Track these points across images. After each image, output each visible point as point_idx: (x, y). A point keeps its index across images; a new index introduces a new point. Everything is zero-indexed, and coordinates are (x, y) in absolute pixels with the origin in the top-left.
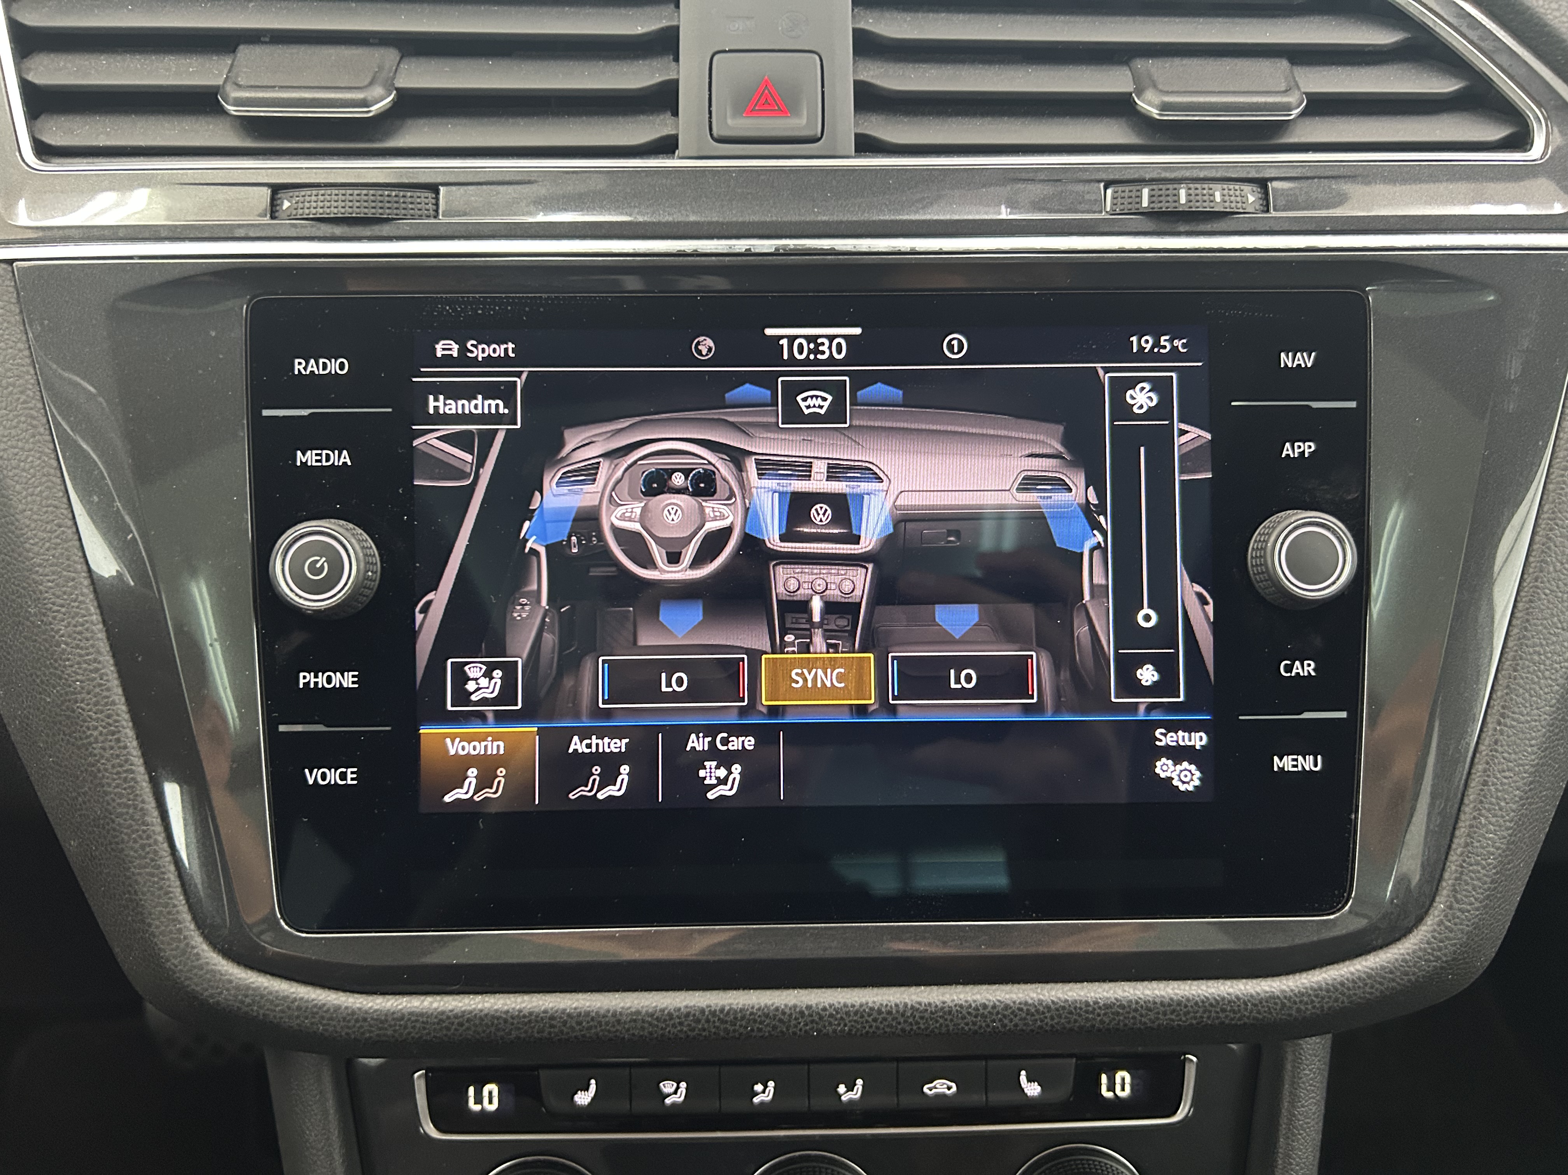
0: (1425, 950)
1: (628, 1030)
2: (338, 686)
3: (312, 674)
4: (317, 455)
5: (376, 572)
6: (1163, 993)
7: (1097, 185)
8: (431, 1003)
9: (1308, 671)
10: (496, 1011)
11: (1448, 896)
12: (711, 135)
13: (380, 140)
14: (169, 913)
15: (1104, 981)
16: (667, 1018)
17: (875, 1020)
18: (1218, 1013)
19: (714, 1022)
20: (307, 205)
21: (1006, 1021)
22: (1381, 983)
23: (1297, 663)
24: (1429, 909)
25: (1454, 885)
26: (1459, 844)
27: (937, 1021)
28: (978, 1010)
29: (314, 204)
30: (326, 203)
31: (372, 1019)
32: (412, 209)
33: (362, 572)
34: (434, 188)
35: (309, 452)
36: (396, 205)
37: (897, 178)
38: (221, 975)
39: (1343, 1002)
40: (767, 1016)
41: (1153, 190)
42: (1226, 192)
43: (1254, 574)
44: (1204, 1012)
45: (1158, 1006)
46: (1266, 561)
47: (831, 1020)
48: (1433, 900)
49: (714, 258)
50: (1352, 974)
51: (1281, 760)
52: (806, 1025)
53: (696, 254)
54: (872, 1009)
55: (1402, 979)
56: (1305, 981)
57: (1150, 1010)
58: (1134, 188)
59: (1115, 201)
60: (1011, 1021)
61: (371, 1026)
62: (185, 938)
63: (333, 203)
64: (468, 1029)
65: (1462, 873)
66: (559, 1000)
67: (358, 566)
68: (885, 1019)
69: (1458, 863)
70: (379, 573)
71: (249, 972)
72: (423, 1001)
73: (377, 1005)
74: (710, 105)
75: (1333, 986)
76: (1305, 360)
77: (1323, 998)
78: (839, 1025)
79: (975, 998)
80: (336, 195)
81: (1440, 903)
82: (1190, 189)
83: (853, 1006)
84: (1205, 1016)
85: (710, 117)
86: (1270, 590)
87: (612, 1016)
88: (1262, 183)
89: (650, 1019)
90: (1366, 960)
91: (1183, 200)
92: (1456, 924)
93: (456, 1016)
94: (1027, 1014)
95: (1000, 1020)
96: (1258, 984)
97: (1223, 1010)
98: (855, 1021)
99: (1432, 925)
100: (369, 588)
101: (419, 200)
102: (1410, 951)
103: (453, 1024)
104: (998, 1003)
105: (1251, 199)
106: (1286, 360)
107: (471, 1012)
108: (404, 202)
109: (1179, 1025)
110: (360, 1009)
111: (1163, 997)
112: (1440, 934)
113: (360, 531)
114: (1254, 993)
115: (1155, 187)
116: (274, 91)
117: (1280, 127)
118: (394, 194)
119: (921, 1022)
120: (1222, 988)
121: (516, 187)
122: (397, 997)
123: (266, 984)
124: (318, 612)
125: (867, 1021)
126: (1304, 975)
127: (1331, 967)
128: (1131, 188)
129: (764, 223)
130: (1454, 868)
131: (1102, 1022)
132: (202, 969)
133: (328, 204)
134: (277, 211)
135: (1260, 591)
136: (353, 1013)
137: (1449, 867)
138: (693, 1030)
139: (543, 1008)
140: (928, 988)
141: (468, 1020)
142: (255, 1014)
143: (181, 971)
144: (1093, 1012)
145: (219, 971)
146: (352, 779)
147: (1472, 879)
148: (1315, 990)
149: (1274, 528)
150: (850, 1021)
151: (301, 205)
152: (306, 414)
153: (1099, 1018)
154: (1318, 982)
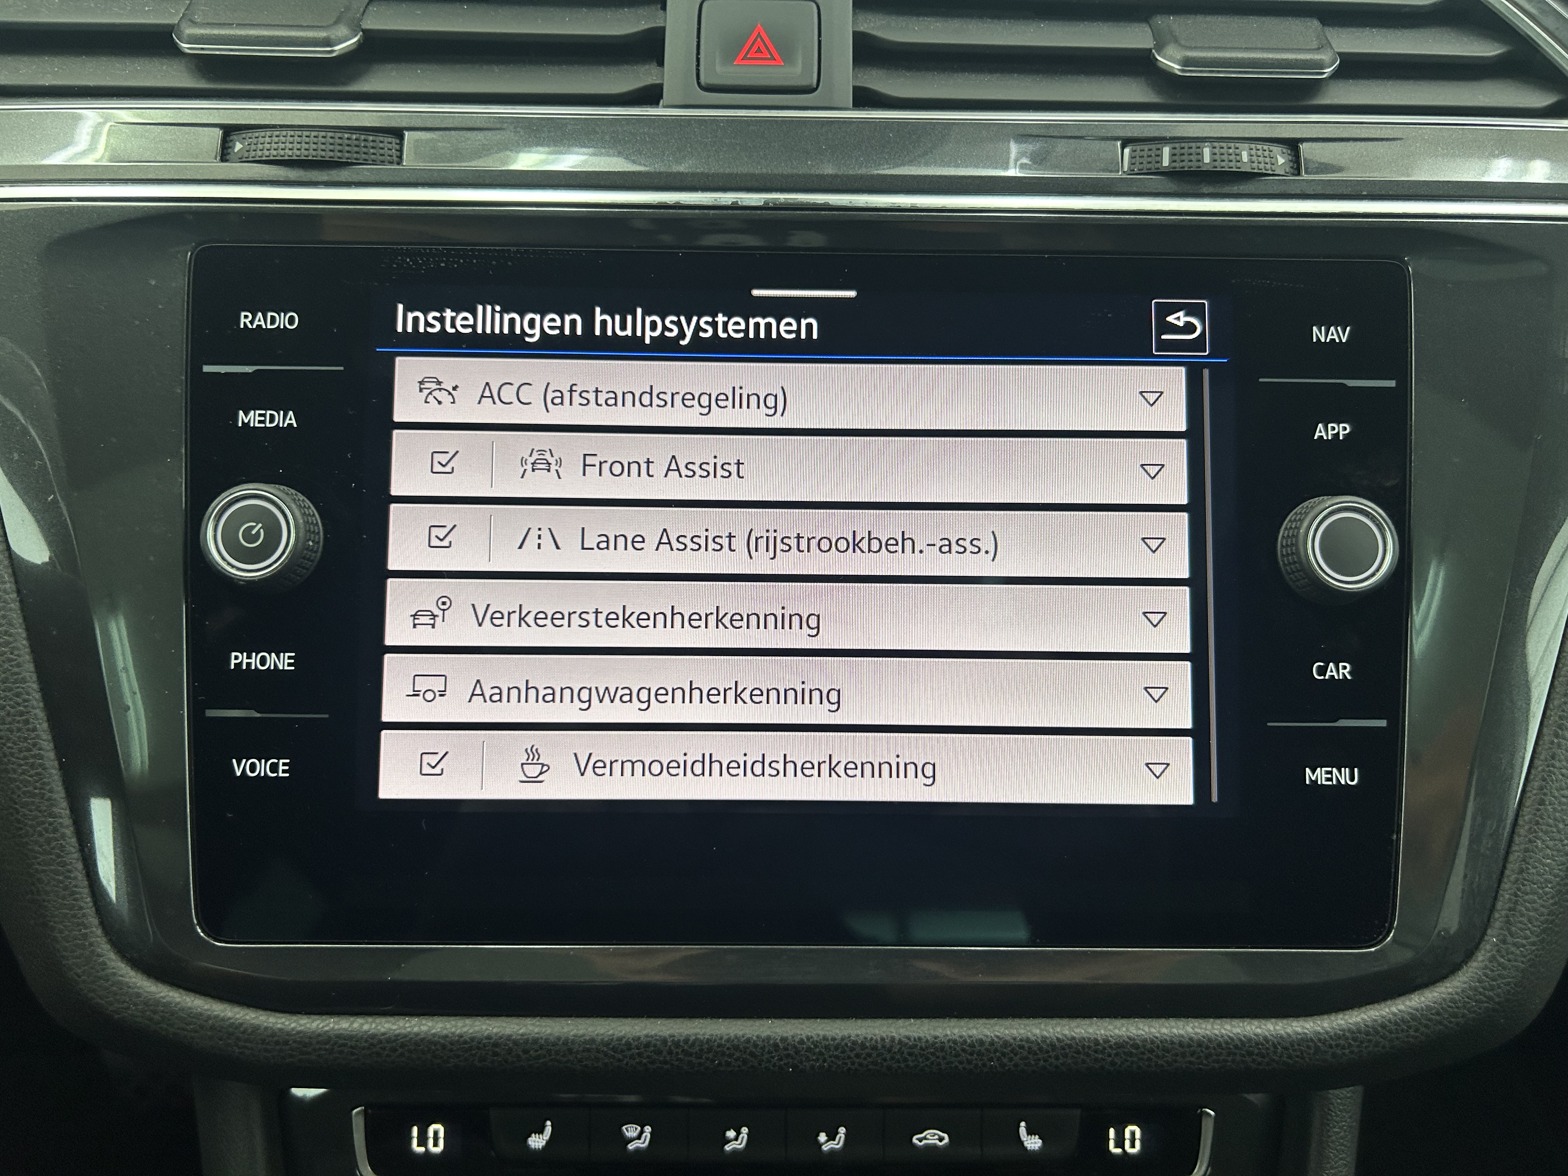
0: (1475, 989)
1: (580, 1061)
2: (272, 668)
3: (245, 654)
4: (260, 415)
5: (318, 543)
6: (1181, 1032)
7: (1113, 142)
8: (362, 1025)
9: (1343, 674)
10: (434, 1035)
11: (1501, 929)
12: (699, 83)
13: (344, 84)
14: (74, 916)
15: (1116, 1017)
16: (625, 1048)
17: (858, 1056)
18: (1243, 1056)
19: (677, 1053)
20: (260, 146)
21: (1005, 1060)
22: (1426, 1026)
23: (1331, 664)
24: (1479, 943)
25: (1507, 916)
26: (1513, 871)
27: (927, 1059)
28: (974, 1046)
29: (268, 146)
30: (280, 144)
31: (295, 1042)
32: (374, 154)
33: (301, 540)
34: (398, 133)
35: (252, 412)
36: (356, 149)
37: (898, 131)
38: (129, 987)
39: (1384, 1047)
40: (736, 1048)
41: (1175, 148)
42: (1253, 152)
43: (1284, 564)
44: (1229, 1054)
45: (1176, 1046)
46: (1297, 549)
47: (809, 1054)
48: (1484, 933)
49: (697, 211)
50: (1395, 1014)
51: (1313, 773)
52: (781, 1059)
53: (678, 206)
54: (854, 1043)
55: (1450, 1022)
56: (1343, 1022)
57: (1168, 1052)
58: (1153, 147)
59: (1133, 161)
60: (1011, 1060)
61: (292, 1049)
62: (91, 944)
63: (287, 144)
64: (402, 1055)
65: (1516, 903)
66: (504, 1025)
67: (297, 533)
68: (869, 1055)
69: (1513, 891)
70: (321, 544)
71: (160, 985)
72: (352, 1023)
73: (301, 1026)
74: (698, 53)
75: (1373, 1028)
76: (1339, 335)
77: (1362, 1042)
78: (817, 1060)
79: (970, 1033)
80: (291, 136)
81: (1493, 936)
82: (1214, 148)
83: (834, 1039)
84: (1230, 1059)
85: (698, 65)
86: (1301, 582)
87: (563, 1044)
88: (1292, 145)
89: (605, 1049)
90: (1410, 1000)
91: (1207, 159)
92: (1509, 961)
93: (389, 1041)
94: (1029, 1053)
95: (999, 1059)
96: (1287, 1024)
97: (1250, 1054)
98: (837, 1057)
99: (1483, 961)
100: (308, 559)
101: (381, 145)
102: (1459, 990)
103: (384, 1049)
104: (996, 1039)
105: (1281, 161)
106: (1318, 334)
107: (406, 1036)
108: (365, 147)
109: (1200, 1069)
110: (280, 1030)
111: (1182, 1036)
112: (1493, 971)
113: (302, 497)
114: (1285, 1035)
115: (1177, 145)
116: (232, 28)
117: (1313, 87)
118: (354, 137)
119: (910, 1058)
120: (1248, 1028)
121: (486, 132)
122: (324, 1017)
123: (178, 1000)
124: (251, 583)
125: (849, 1057)
126: (1341, 1016)
127: (1371, 1006)
128: (1150, 147)
129: (753, 176)
130: (1507, 896)
131: (1113, 1063)
132: (108, 980)
133: (283, 146)
134: (229, 154)
135: (1291, 583)
136: (273, 1034)
137: (1502, 896)
138: (652, 1063)
139: (486, 1034)
140: (918, 1021)
141: (402, 1046)
142: (164, 1033)
143: (84, 982)
144: (1102, 1052)
145: (127, 983)
146: (284, 771)
147: (1527, 909)
148: (1353, 1032)
149: (1306, 514)
150: (830, 1057)
151: (253, 147)
152: (250, 371)
153: (1110, 1059)
154: (1356, 1024)
